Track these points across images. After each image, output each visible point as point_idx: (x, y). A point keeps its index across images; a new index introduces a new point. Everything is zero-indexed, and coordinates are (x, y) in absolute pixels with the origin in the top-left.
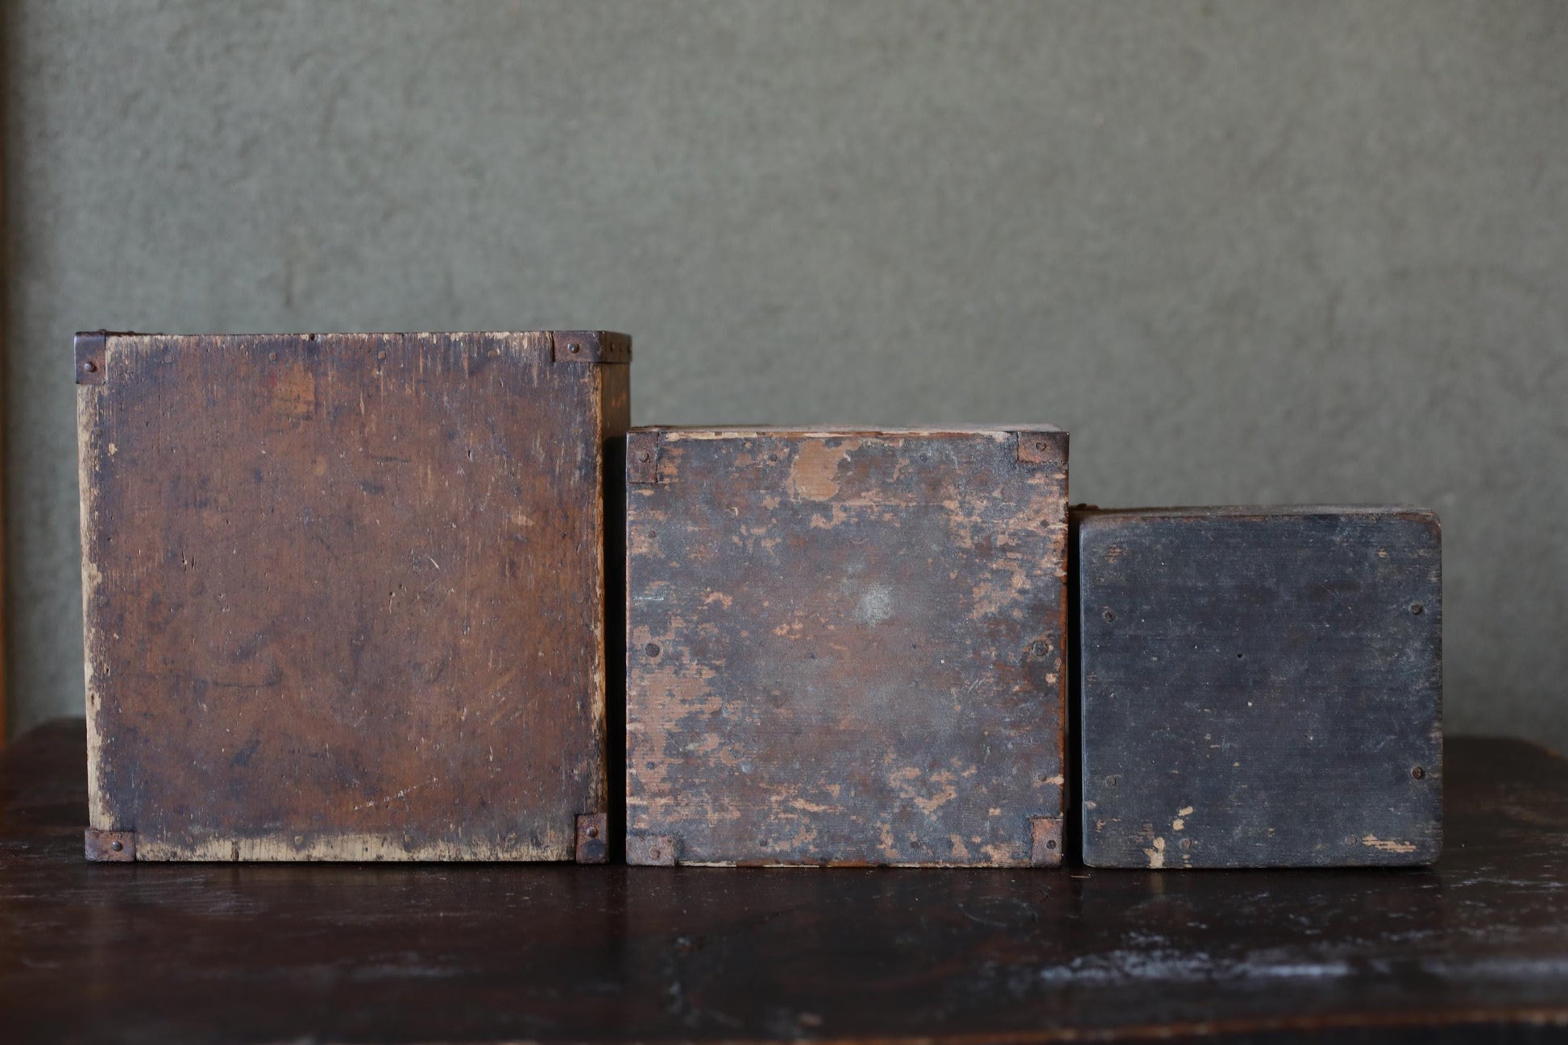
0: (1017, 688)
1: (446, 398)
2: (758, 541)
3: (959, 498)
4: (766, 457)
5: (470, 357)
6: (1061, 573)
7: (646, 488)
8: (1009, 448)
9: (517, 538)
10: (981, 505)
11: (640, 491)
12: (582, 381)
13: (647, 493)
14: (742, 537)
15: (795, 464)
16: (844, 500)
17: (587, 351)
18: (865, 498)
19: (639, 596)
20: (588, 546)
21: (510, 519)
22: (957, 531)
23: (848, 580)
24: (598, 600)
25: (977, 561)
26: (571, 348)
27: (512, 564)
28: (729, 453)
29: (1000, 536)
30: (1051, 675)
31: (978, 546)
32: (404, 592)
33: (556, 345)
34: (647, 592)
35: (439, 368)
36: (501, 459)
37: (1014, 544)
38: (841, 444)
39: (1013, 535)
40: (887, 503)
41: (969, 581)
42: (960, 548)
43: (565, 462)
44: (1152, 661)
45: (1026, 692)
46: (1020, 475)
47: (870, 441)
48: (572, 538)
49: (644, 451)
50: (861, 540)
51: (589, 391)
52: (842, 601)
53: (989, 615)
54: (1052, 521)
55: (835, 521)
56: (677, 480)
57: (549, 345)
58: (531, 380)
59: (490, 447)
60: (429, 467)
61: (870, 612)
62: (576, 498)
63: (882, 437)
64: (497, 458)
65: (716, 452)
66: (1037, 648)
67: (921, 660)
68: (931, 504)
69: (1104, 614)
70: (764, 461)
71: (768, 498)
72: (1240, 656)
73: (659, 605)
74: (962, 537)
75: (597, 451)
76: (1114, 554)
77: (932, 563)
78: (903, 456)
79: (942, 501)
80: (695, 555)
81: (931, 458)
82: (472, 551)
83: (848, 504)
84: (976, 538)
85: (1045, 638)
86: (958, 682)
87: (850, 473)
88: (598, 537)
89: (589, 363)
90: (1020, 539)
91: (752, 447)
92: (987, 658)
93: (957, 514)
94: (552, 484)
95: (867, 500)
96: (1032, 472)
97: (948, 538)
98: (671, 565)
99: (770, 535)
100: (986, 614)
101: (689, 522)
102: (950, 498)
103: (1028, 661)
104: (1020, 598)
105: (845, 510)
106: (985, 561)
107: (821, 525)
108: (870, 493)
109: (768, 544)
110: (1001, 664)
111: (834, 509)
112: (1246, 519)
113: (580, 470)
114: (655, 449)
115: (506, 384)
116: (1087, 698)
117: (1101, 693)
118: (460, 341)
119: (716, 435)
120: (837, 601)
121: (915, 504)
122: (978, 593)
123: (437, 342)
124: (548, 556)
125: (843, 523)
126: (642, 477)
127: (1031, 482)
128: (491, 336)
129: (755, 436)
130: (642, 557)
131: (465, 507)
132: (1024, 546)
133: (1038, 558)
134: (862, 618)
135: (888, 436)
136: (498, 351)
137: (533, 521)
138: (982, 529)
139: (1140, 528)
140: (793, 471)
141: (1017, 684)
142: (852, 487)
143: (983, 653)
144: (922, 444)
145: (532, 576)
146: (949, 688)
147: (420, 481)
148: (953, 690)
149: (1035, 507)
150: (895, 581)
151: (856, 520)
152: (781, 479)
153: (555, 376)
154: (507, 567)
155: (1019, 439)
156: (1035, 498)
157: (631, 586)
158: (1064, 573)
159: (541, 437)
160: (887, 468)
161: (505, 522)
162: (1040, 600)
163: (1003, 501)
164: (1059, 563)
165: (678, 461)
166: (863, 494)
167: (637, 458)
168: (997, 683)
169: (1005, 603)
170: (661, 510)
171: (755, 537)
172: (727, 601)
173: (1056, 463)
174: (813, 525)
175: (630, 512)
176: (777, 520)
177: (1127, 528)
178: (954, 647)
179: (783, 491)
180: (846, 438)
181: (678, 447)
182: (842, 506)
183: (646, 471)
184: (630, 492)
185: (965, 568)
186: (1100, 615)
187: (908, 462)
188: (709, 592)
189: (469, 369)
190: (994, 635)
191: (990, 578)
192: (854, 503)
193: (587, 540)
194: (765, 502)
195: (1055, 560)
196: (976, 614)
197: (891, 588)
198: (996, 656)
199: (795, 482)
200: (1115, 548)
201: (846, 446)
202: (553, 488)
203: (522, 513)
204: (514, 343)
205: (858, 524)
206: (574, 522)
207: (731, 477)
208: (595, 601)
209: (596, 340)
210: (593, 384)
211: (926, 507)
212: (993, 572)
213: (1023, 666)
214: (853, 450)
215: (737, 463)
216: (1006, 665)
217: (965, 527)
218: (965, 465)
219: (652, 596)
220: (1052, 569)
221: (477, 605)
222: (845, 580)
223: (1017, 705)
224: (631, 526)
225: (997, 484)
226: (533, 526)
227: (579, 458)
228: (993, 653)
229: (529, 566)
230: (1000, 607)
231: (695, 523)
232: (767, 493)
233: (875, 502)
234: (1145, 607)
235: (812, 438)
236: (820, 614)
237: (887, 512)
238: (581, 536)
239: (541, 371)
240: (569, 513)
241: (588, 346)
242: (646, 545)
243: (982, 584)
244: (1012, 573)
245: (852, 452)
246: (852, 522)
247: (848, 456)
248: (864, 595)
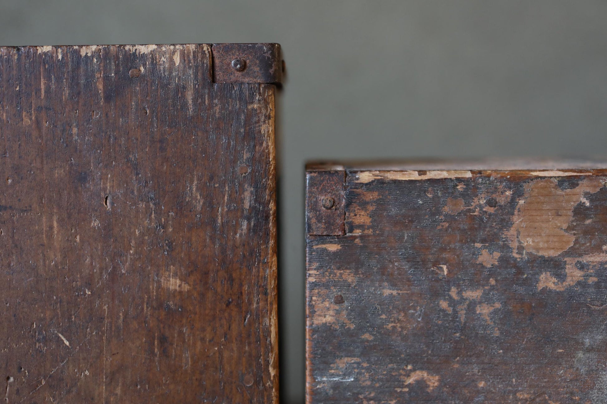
1: (75, 130)
2: (472, 306)
4: (483, 202)
5: (106, 78)
7: (331, 242)
9: (168, 306)
11: (324, 246)
12: (250, 107)
13: (333, 248)
14: (453, 303)
15: (519, 211)
16: (581, 255)
17: (257, 69)
19: (322, 376)
20: (259, 316)
21: (159, 282)
23: (584, 354)
24: (272, 382)
26: (236, 65)
27: (163, 340)
28: (436, 197)
32: (25, 376)
33: (217, 61)
34: (333, 371)
35: (67, 92)
36: (148, 207)
38: (578, 185)
43: (229, 210)
48: (238, 306)
49: (329, 196)
50: (602, 305)
51: (259, 121)
52: (577, 380)
55: (569, 282)
56: (370, 232)
57: (207, 61)
58: (184, 106)
59: (132, 192)
60: (55, 218)
62: (244, 256)
64: (142, 205)
65: (419, 196)
70: (481, 206)
71: (485, 252)
73: (349, 387)
75: (271, 196)
80: (393, 324)
82: (111, 323)
83: (586, 259)
87: (588, 222)
88: (271, 304)
89: (260, 84)
91: (466, 190)
94: (212, 238)
98: (363, 337)
99: (487, 299)
101: (386, 284)
105: (582, 267)
107: (551, 286)
109: (484, 310)
111: (567, 266)
113: (249, 219)
114: (343, 193)
115: (152, 112)
118: (93, 56)
119: (420, 175)
120: (571, 380)
123: (62, 58)
124: (209, 329)
125: (579, 283)
126: (327, 229)
128: (133, 50)
129: (469, 175)
130: (327, 328)
131: (101, 269)
136: (142, 69)
137: (189, 285)
140: (517, 220)
142: (591, 239)
145: (188, 354)
147: (44, 236)
151: (595, 279)
152: (501, 229)
153: (216, 101)
154: (156, 343)
157: (312, 364)
159: (198, 180)
161: (153, 287)
165: (371, 208)
166: (605, 247)
167: (321, 204)
170: (350, 269)
171: (467, 302)
172: (433, 381)
174: (541, 286)
175: (311, 272)
176: (496, 281)
179: (504, 245)
180: (586, 176)
181: (372, 190)
182: (578, 261)
183: (332, 221)
184: (311, 247)
188: (411, 371)
189: (104, 92)
192: (592, 259)
193: (258, 308)
194: (480, 259)
199: (519, 233)
201: (584, 187)
202: (214, 243)
203: (175, 275)
204: (163, 59)
205: (597, 285)
206: (241, 285)
207: (439, 227)
208: (269, 384)
209: (268, 55)
210: (264, 111)
214: (592, 192)
215: (446, 209)
219: (338, 376)
221: (118, 391)
222: (580, 355)
224: (312, 289)
226: (188, 291)
227: (247, 205)
229: (184, 342)
231: (394, 285)
232: (485, 247)
235: (541, 177)
236: (550, 397)
238: (250, 303)
239: (198, 95)
240: (234, 275)
241: (258, 62)
242: (331, 312)
245: (591, 195)
246: (591, 283)
247: (587, 199)
248: (604, 373)
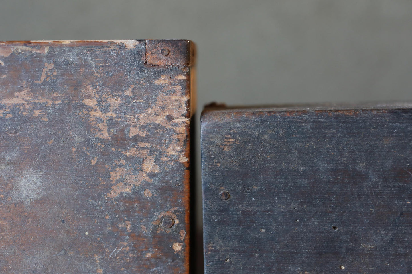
0: (149, 255)
3: (97, 96)
6: (184, 160)
8: (138, 54)
10: (115, 103)
18: (18, 97)
22: (96, 124)
23: (5, 166)
25: (114, 149)
29: (132, 129)
30: (177, 244)
31: (114, 137)
37: (144, 136)
39: (143, 127)
40: (37, 101)
41: (107, 166)
42: (99, 139)
44: (261, 233)
45: (156, 258)
46: (148, 77)
47: (21, 48)
50: (16, 133)
52: (1, 184)
53: (125, 195)
54: (175, 116)
61: (25, 193)
63: (30, 45)
66: (165, 223)
67: (68, 232)
68: (74, 102)
69: (220, 194)
72: (334, 228)
74: (100, 130)
76: (228, 144)
77: (75, 152)
78: (48, 61)
79: (82, 100)
81: (72, 63)
83: (4, 102)
84: (112, 130)
85: (171, 214)
86: (100, 251)
87: (4, 76)
90: (149, 131)
92: (123, 230)
93: (96, 110)
95: (19, 99)
96: (158, 74)
97: (89, 131)
100: (122, 193)
102: (89, 97)
103: (158, 232)
104: (150, 181)
106: (120, 150)
108: (22, 93)
110: (135, 235)
112: (340, 113)
116: (208, 263)
117: (219, 259)
121: (60, 102)
122: (115, 176)
127: (157, 82)
132: (152, 137)
133: (164, 147)
134: (18, 198)
135: (35, 44)
138: (117, 123)
139: (249, 121)
141: (149, 252)
142: (6, 89)
143: (120, 226)
144: (65, 51)
146: (92, 256)
148: (96, 257)
149: (161, 104)
150: (44, 167)
151: (11, 116)
155: (147, 46)
156: (161, 96)
158: (187, 160)
160: (36, 71)
162: (167, 182)
163: (134, 99)
164: (182, 151)
166: (16, 94)
168: (132, 251)
169: (137, 184)
173: (178, 66)
177: (240, 121)
178: (96, 221)
185: (104, 156)
186: (217, 195)
187: (53, 66)
190: (128, 211)
191: (124, 164)
192: (8, 102)
195: (179, 148)
196: (113, 194)
197: (42, 173)
198: (131, 228)
200: (229, 139)
205: (12, 119)
211: (69, 104)
212: (127, 159)
213: (154, 237)
214: (5, 56)
216: (140, 236)
217: (102, 121)
218: (101, 69)
220: (177, 156)
222: (3, 167)
223: (149, 268)
225: (129, 85)
228: (129, 227)
230: (133, 188)
233: (26, 101)
234: (255, 187)
237: (37, 109)
243: (118, 169)
244: (143, 160)
245: (5, 58)
246: (8, 118)
247: (2, 61)
248: (19, 179)
